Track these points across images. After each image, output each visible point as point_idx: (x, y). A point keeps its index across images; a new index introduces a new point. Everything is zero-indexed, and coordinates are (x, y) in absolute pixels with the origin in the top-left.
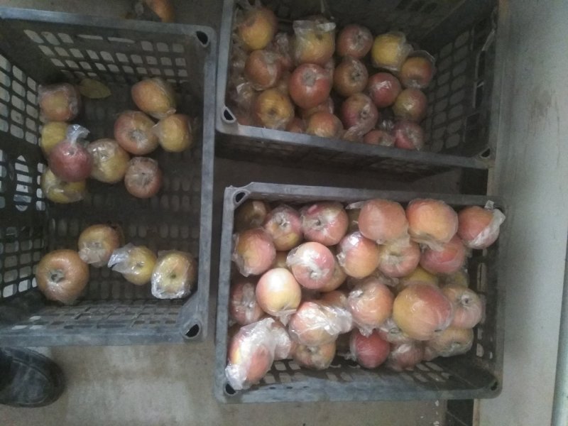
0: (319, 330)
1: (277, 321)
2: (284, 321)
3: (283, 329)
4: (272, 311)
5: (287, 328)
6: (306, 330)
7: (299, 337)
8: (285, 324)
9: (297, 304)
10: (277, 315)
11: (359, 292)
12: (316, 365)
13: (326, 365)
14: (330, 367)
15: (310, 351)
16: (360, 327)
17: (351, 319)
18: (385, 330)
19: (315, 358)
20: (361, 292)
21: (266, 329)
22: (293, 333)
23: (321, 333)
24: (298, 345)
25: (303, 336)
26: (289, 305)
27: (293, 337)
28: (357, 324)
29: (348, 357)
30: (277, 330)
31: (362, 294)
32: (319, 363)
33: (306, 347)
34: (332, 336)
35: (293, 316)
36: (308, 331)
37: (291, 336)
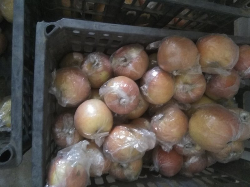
0: (129, 149)
1: (92, 144)
2: (98, 143)
3: (97, 150)
4: (87, 134)
5: (101, 149)
6: (118, 149)
7: (112, 156)
8: (99, 146)
9: (109, 128)
10: (92, 138)
11: (160, 116)
12: (128, 178)
13: (136, 177)
14: (139, 178)
15: (122, 167)
16: (162, 144)
17: (155, 138)
18: (181, 145)
19: (127, 172)
20: (162, 115)
21: (81, 151)
22: (107, 153)
23: (131, 150)
24: (112, 163)
25: (115, 155)
26: (102, 129)
27: (107, 156)
28: (159, 142)
29: (152, 169)
30: (92, 151)
31: (163, 117)
32: (130, 176)
33: (119, 164)
34: (140, 153)
35: (106, 138)
36: (120, 150)
37: (104, 155)
